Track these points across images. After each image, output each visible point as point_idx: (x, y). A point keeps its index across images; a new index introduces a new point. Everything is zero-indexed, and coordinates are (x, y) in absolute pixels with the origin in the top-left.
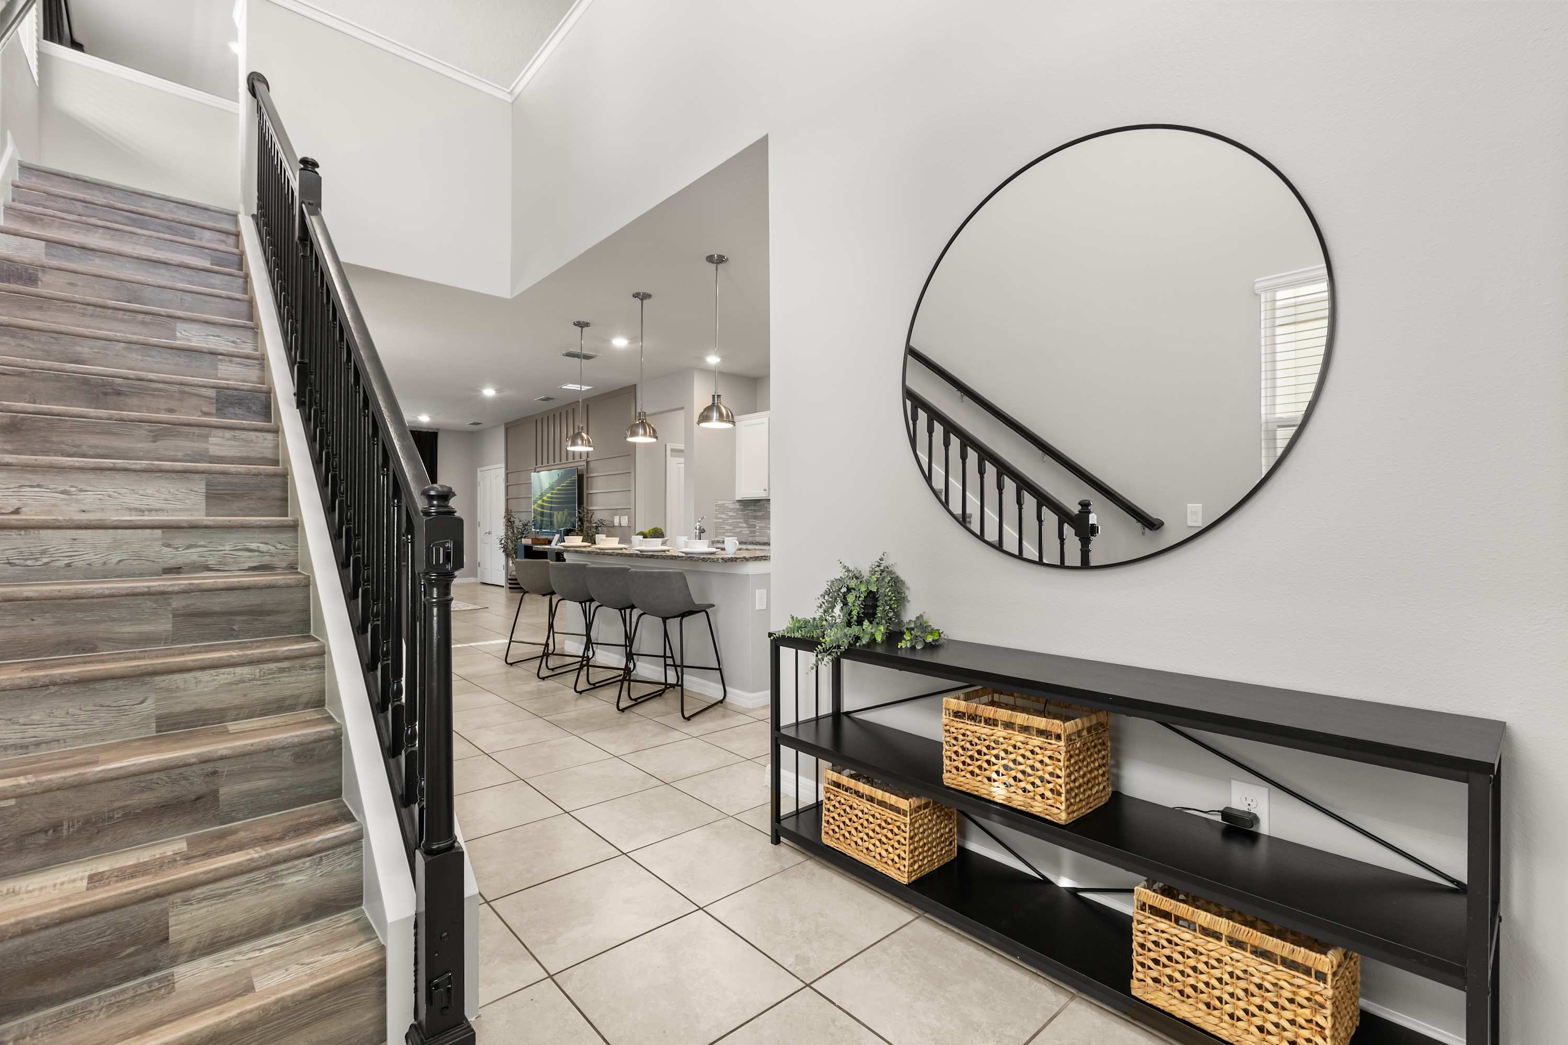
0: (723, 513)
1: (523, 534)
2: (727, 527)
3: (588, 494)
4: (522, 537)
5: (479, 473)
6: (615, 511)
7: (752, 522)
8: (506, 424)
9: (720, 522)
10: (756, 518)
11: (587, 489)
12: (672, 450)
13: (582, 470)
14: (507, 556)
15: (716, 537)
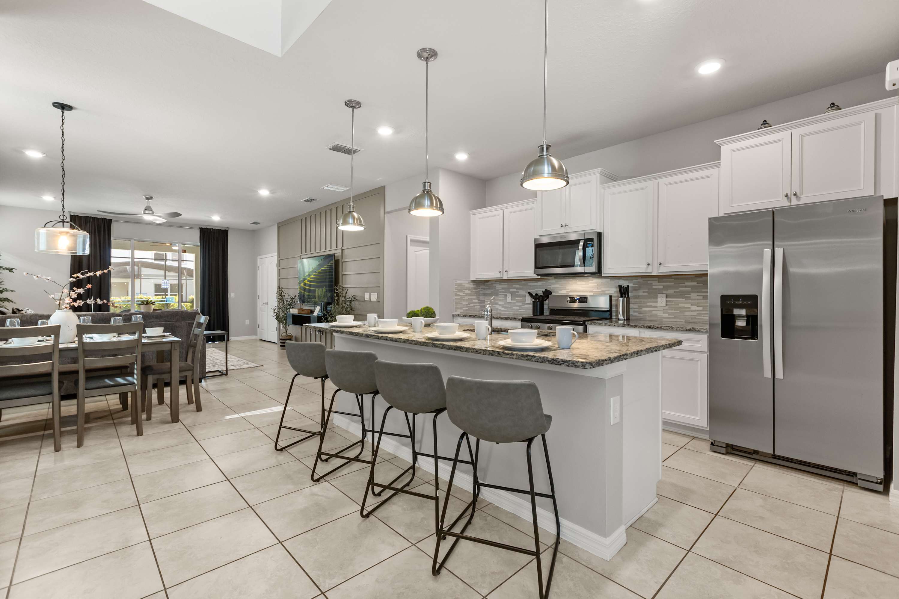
0: (461, 291)
1: (291, 305)
2: (464, 303)
3: (342, 275)
4: (290, 308)
5: (258, 259)
6: (366, 289)
7: (482, 297)
8: (278, 224)
9: (458, 299)
10: (485, 295)
11: (342, 271)
12: (412, 241)
13: (338, 257)
14: (279, 321)
15: (456, 311)
